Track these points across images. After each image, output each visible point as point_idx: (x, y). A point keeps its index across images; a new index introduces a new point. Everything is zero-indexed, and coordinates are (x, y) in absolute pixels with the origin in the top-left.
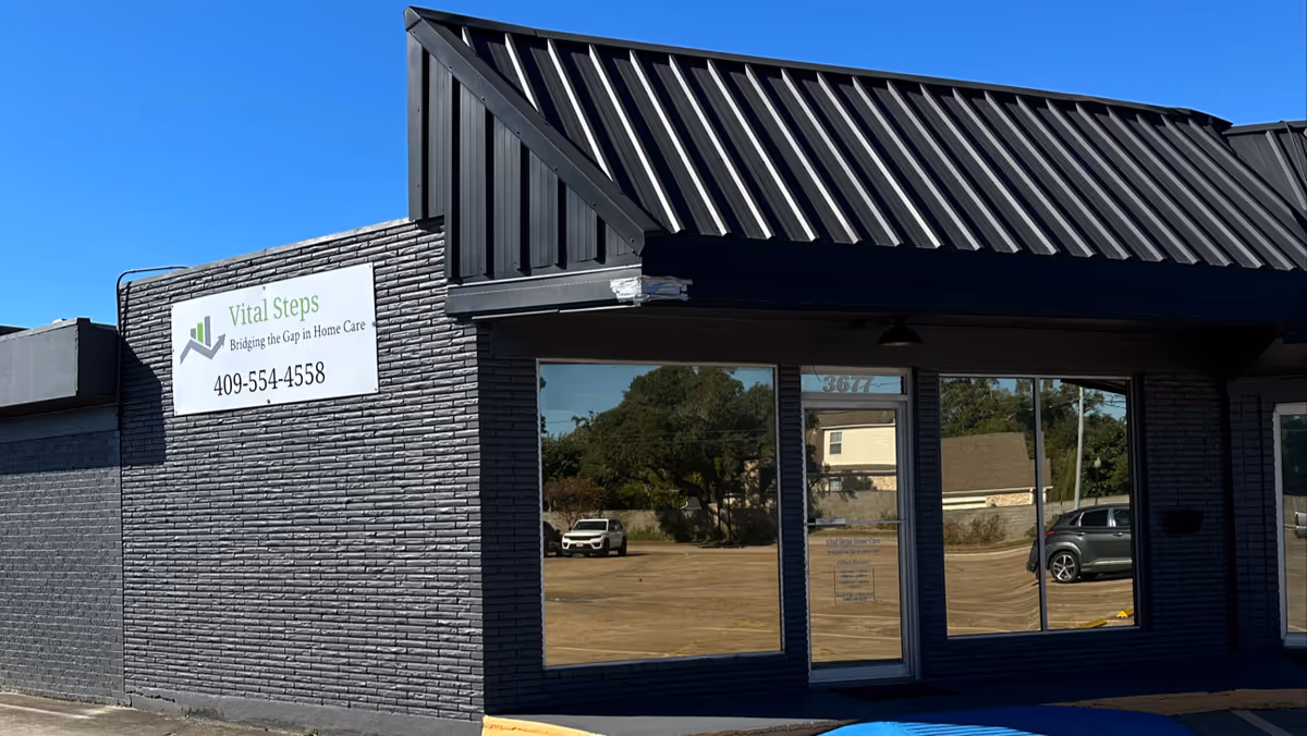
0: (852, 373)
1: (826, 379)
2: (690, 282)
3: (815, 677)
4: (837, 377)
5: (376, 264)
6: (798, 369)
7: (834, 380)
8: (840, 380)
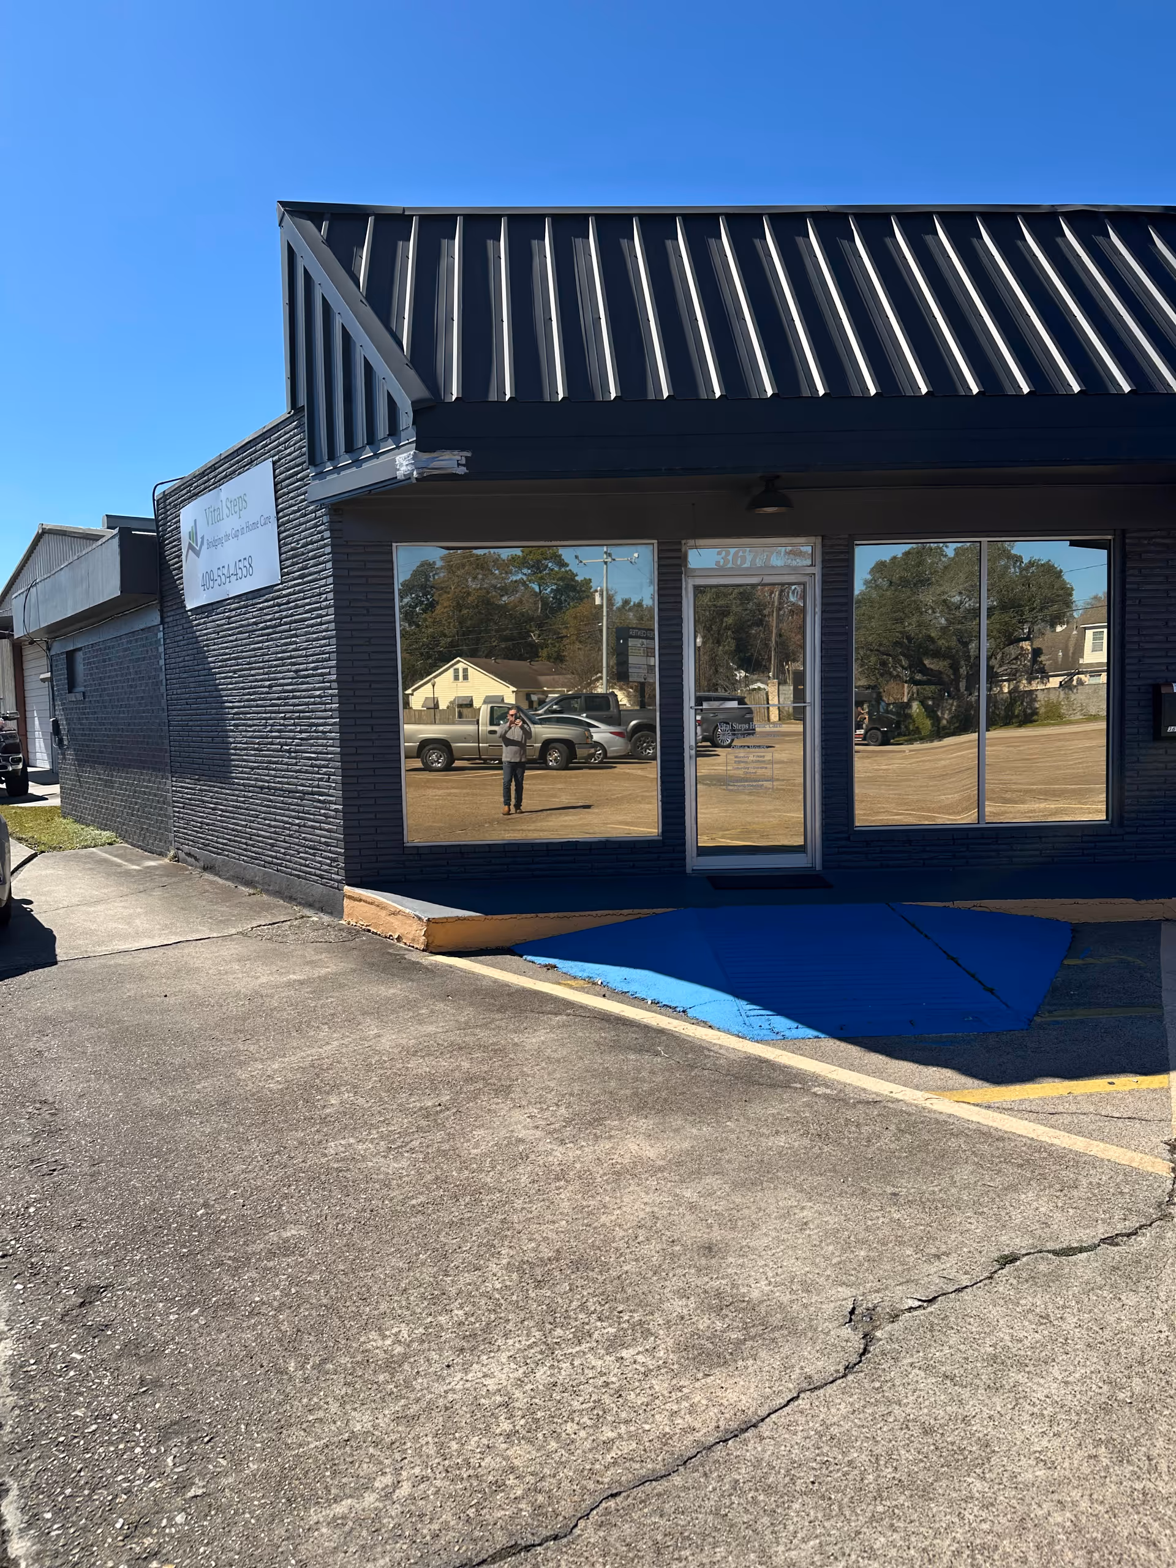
0: (751, 546)
1: (719, 553)
2: (469, 454)
3: (694, 862)
4: (733, 551)
5: (274, 459)
6: (680, 543)
7: (728, 554)
8: (736, 554)
